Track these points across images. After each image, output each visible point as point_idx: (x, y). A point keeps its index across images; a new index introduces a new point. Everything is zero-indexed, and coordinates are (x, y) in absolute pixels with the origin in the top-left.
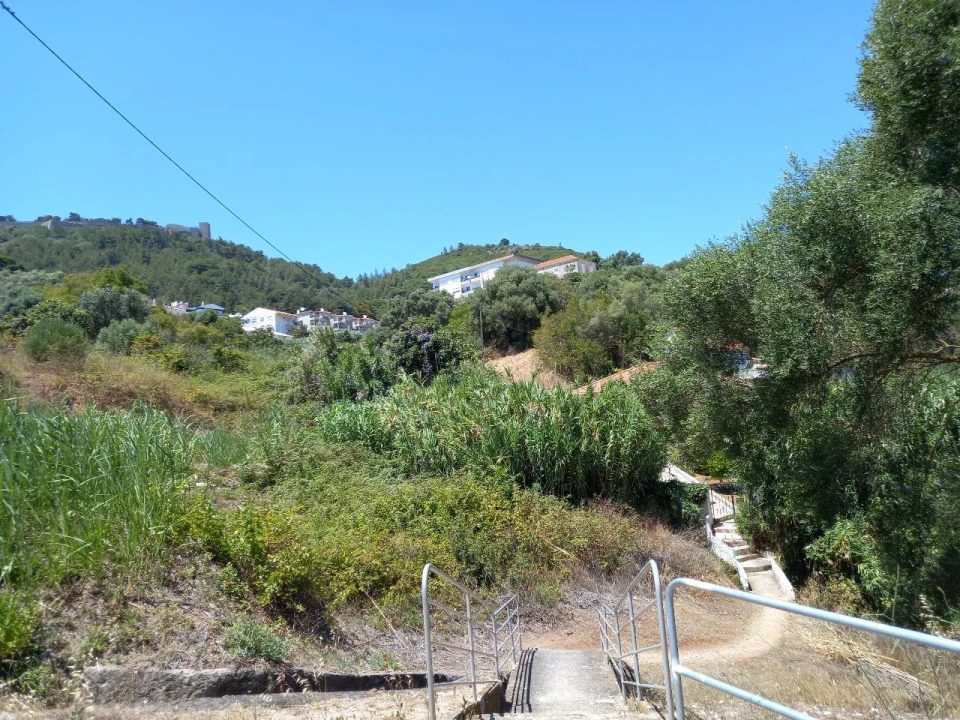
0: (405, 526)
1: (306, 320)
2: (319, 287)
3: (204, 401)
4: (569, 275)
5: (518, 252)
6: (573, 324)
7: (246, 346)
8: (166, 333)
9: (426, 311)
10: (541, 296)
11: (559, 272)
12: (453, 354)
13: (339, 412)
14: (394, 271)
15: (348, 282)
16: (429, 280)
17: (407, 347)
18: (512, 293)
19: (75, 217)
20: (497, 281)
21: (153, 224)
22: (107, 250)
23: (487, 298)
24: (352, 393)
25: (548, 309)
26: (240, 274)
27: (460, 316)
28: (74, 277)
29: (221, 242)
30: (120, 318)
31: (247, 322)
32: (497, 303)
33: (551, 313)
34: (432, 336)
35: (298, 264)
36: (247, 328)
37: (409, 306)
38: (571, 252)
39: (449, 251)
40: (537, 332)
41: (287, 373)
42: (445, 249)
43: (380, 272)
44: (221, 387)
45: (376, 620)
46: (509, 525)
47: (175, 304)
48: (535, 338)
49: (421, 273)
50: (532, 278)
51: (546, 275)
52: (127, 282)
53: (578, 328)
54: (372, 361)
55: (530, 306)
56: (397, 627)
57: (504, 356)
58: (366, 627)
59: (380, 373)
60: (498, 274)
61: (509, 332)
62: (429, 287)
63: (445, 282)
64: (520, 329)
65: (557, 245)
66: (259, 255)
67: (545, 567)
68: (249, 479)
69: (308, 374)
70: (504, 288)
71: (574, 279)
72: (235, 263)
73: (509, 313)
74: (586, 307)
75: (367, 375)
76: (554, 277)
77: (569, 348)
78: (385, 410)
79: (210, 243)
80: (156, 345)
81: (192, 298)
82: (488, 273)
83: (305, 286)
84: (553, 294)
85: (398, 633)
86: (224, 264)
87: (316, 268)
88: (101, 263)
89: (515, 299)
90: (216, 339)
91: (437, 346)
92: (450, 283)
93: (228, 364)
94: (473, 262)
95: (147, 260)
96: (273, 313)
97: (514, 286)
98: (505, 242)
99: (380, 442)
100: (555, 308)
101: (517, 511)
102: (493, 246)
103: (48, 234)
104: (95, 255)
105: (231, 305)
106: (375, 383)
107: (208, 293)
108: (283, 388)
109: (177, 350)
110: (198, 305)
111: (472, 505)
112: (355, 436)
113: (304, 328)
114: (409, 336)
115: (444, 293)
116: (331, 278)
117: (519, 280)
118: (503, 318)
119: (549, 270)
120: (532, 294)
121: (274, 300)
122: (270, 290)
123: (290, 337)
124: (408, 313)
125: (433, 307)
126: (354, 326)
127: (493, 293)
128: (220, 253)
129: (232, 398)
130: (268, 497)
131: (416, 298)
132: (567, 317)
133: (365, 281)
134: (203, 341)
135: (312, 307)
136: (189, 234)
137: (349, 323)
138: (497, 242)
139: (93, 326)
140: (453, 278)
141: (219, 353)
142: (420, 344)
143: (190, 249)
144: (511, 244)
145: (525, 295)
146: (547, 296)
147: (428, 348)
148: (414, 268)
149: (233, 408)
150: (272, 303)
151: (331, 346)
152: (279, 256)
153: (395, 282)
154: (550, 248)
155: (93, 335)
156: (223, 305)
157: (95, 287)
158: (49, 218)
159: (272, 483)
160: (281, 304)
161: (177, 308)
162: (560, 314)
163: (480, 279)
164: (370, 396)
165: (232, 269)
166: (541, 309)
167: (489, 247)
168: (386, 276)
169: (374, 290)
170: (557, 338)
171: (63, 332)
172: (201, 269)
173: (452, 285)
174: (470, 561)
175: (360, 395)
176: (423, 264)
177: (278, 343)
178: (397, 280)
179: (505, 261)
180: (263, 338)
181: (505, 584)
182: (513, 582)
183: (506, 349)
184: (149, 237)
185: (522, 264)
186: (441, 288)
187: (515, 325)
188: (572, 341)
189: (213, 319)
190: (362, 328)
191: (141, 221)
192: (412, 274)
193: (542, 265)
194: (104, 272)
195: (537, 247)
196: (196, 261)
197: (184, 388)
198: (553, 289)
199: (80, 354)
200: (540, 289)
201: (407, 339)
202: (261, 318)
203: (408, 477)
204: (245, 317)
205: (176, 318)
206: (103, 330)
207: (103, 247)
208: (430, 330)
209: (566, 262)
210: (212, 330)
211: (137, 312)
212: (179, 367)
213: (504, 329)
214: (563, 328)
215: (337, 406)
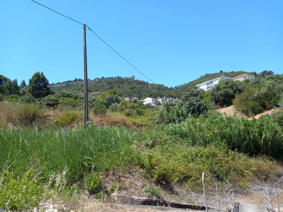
0: (193, 161)
1: (160, 100)
2: (163, 91)
3: (134, 124)
4: (245, 80)
5: (226, 74)
6: (247, 96)
7: (144, 108)
8: (124, 106)
9: (196, 95)
10: (235, 88)
11: (241, 79)
12: (206, 108)
13: (171, 126)
14: (185, 84)
15: (171, 89)
16: (196, 86)
17: (190, 107)
18: (224, 88)
19: (103, 78)
20: (219, 84)
21: (121, 77)
22: (110, 85)
23: (216, 90)
24: (174, 121)
25: (238, 92)
26: (142, 89)
27: (207, 96)
28: (103, 93)
29: (137, 80)
30: (114, 103)
31: (144, 102)
32: (219, 91)
33: (239, 93)
34: (198, 103)
35: (157, 85)
36: (145, 103)
37: (190, 94)
38: (245, 73)
39: (202, 76)
40: (234, 100)
41: (156, 115)
42: (201, 76)
43: (181, 85)
44: (139, 120)
45: (186, 188)
46: (227, 162)
47: (126, 98)
48: (233, 102)
49: (193, 84)
50: (231, 82)
51: (237, 81)
52: (115, 93)
53: (249, 98)
54: (180, 111)
55: (231, 91)
56: (193, 191)
57: (222, 108)
58: (183, 190)
59: (182, 115)
60: (220, 82)
61: (224, 100)
62: (197, 88)
63: (202, 86)
64: (228, 99)
65: (240, 71)
66: (147, 83)
67: (241, 177)
68: (147, 145)
69: (161, 115)
70: (222, 86)
71: (247, 81)
72: (141, 86)
73: (223, 94)
74: (252, 90)
75: (178, 115)
76: (240, 81)
77: (246, 104)
78: (184, 126)
79: (134, 81)
80: (122, 109)
81: (130, 96)
82: (216, 82)
83: (159, 91)
84: (239, 87)
85: (193, 193)
86: (138, 86)
87: (162, 85)
88: (109, 89)
89: (225, 90)
90: (137, 107)
91: (200, 106)
92: (203, 86)
93: (140, 113)
94: (211, 79)
95: (119, 87)
96: (151, 99)
97: (225, 85)
98: (221, 72)
99: (183, 135)
100: (240, 91)
101: (230, 158)
102: (217, 73)
103: (97, 83)
104: (107, 87)
105: (140, 97)
106: (181, 118)
107: (134, 94)
108: (155, 120)
109: (127, 111)
110: (132, 98)
111: (214, 155)
112: (176, 134)
113: (160, 103)
114: (191, 103)
115: (201, 89)
116: (167, 88)
117: (227, 83)
118: (222, 96)
119: (238, 79)
120: (231, 87)
121: (151, 95)
122: (150, 92)
123: (156, 105)
124: (190, 96)
125: (198, 94)
126: (174, 101)
127: (218, 88)
128: (137, 84)
129: (141, 123)
130: (152, 150)
131: (192, 92)
132: (244, 95)
133: (177, 88)
134: (133, 108)
135: (162, 96)
136: (130, 79)
137: (173, 100)
138: (219, 72)
139: (108, 105)
140: (204, 85)
141: (138, 111)
142: (194, 106)
143: (130, 83)
144: (223, 72)
145: (229, 88)
146: (237, 88)
147: (197, 107)
148: (192, 82)
149: (142, 126)
150: (151, 96)
151: (168, 107)
152: (153, 83)
153: (185, 88)
154: (238, 72)
155: (107, 108)
156: (138, 97)
157: (108, 95)
158: (97, 78)
159: (153, 147)
160: (153, 96)
161: (127, 99)
162: (242, 93)
163: (213, 84)
164: (180, 121)
165: (140, 88)
166: (235, 92)
167: (216, 74)
168: (183, 86)
169: (179, 90)
170: (241, 101)
171: (101, 107)
172: (132, 88)
173: (204, 87)
174: (215, 173)
175: (176, 122)
176: (194, 81)
177: (153, 107)
178: (186, 87)
179: (222, 78)
180: (149, 106)
181: (227, 181)
182: (230, 180)
183: (223, 106)
184: (120, 81)
185: (228, 78)
186: (200, 88)
187: (226, 98)
188: (247, 102)
189: (136, 101)
190: (176, 102)
191: (118, 77)
192: (191, 84)
193: (235, 78)
194: (110, 91)
195: (233, 72)
196: (131, 86)
197: (129, 120)
198: (239, 85)
199: (105, 112)
200: (234, 86)
202: (148, 101)
203: (193, 145)
204: (144, 101)
205: (127, 102)
206: (110, 106)
207: (109, 85)
208: (198, 101)
209: (244, 76)
210: (136, 105)
211: (118, 101)
212: (128, 115)
213: (222, 99)
214: (244, 98)
215: (170, 125)
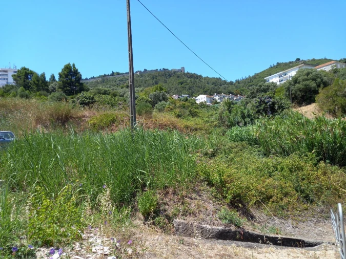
0: (270, 176)
1: (217, 98)
2: (221, 86)
3: (187, 127)
4: (332, 70)
5: (305, 63)
6: (336, 91)
7: (197, 108)
8: (173, 105)
9: (265, 91)
10: (319, 80)
11: (328, 68)
13: (235, 130)
14: (249, 77)
15: (231, 83)
16: (265, 78)
17: (260, 105)
18: (304, 80)
19: (145, 70)
20: (297, 76)
21: (167, 69)
22: (155, 80)
23: (293, 83)
24: (238, 123)
25: (322, 85)
26: (194, 84)
27: (280, 91)
28: (147, 89)
29: (188, 73)
30: (160, 101)
31: (197, 100)
32: (297, 85)
33: (324, 87)
34: (272, 100)
35: (213, 78)
36: (198, 102)
37: (258, 89)
38: (331, 60)
39: (272, 66)
40: (318, 95)
41: (214, 117)
43: (244, 78)
44: (192, 122)
45: (266, 212)
47: (174, 96)
48: (316, 99)
49: (261, 76)
50: (315, 73)
51: (322, 71)
52: (161, 89)
53: (338, 93)
54: (246, 111)
55: (313, 85)
56: (275, 216)
57: (300, 107)
58: (263, 215)
59: (249, 116)
60: (298, 72)
61: (303, 96)
62: (265, 81)
63: (272, 78)
64: (308, 95)
65: (324, 58)
66: (200, 76)
67: (337, 197)
68: (206, 154)
69: (221, 117)
70: (300, 79)
71: (335, 71)
72: (193, 80)
73: (303, 89)
74: (343, 83)
75: (243, 117)
76: (325, 71)
77: (334, 102)
78: (253, 130)
79: (184, 74)
80: (171, 109)
81: (179, 93)
82: (293, 73)
83: (216, 86)
84: (325, 79)
85: (276, 218)
86: (189, 80)
87: (220, 79)
88: (153, 84)
89: (305, 83)
90: (188, 107)
91: (274, 104)
92: (274, 79)
93: (193, 114)
94: (283, 70)
95: (166, 82)
96: (205, 96)
97: (306, 77)
98: (298, 59)
99: (252, 142)
100: (326, 85)
101: (320, 172)
102: (292, 62)
103: (138, 76)
104: (151, 82)
105: (191, 95)
106: (247, 120)
107: (184, 91)
108: (213, 122)
109: (177, 111)
110: (181, 96)
111: (299, 168)
112: (242, 140)
113: (216, 101)
114: (261, 100)
115: (273, 83)
116: (225, 82)
117: (308, 74)
118: (300, 91)
119: (323, 69)
120: (314, 80)
121: (206, 92)
122: (204, 88)
123: (211, 105)
125: (268, 89)
127: (295, 81)
128: (188, 77)
129: (196, 126)
130: (212, 161)
131: (260, 86)
132: (332, 88)
133: (238, 82)
134: (184, 107)
135: (219, 93)
136: (178, 71)
137: (233, 98)
139: (154, 104)
140: (275, 77)
141: (190, 111)
142: (266, 103)
143: (178, 77)
144: (301, 60)
145: (311, 80)
146: (322, 80)
147: (270, 105)
148: (258, 74)
149: (196, 130)
150: (205, 93)
151: (230, 105)
153: (249, 81)
154: (320, 60)
155: (153, 106)
156: (189, 95)
157: (152, 91)
158: (139, 71)
159: (214, 156)
160: (208, 93)
161: (175, 97)
162: (329, 87)
163: (288, 76)
164: (245, 124)
165: (191, 82)
166: (319, 86)
167: (290, 63)
168: (246, 79)
169: (242, 85)
170: (328, 97)
171: (146, 106)
172: (182, 83)
174: (302, 192)
175: (241, 124)
176: (261, 73)
177: (208, 106)
178: (251, 80)
179: (299, 67)
180: (202, 105)
181: (320, 203)
182: (323, 202)
183: (302, 104)
184: (166, 74)
185: (309, 67)
186: (271, 81)
187: (306, 93)
188: (335, 98)
189: (187, 100)
190: (237, 100)
191: (164, 69)
192: (257, 77)
193: (317, 67)
194: (155, 87)
195: (314, 60)
196: (181, 80)
197: (181, 123)
198: (325, 76)
199: (151, 113)
200: (318, 77)
201: (260, 102)
202: (202, 98)
204: (196, 98)
205: (176, 100)
206: (156, 105)
207: (153, 79)
208: (271, 98)
209: (331, 64)
210: (187, 104)
211: (165, 99)
212: (179, 116)
213: (301, 95)
214: (331, 93)
215: (234, 128)
